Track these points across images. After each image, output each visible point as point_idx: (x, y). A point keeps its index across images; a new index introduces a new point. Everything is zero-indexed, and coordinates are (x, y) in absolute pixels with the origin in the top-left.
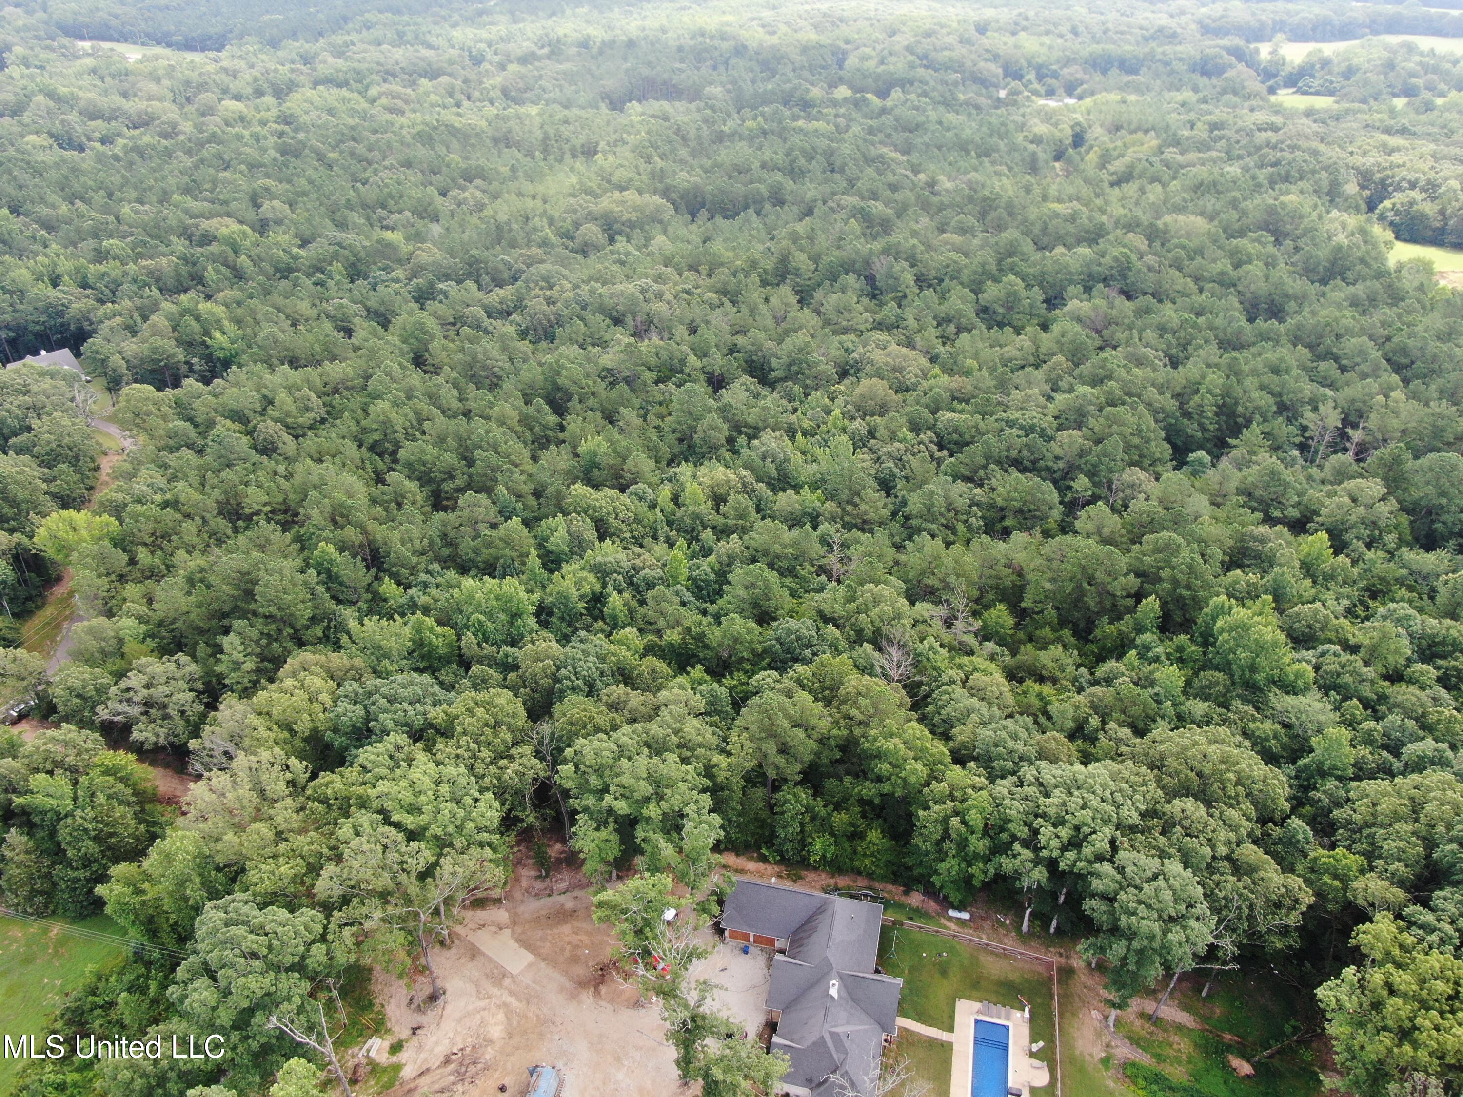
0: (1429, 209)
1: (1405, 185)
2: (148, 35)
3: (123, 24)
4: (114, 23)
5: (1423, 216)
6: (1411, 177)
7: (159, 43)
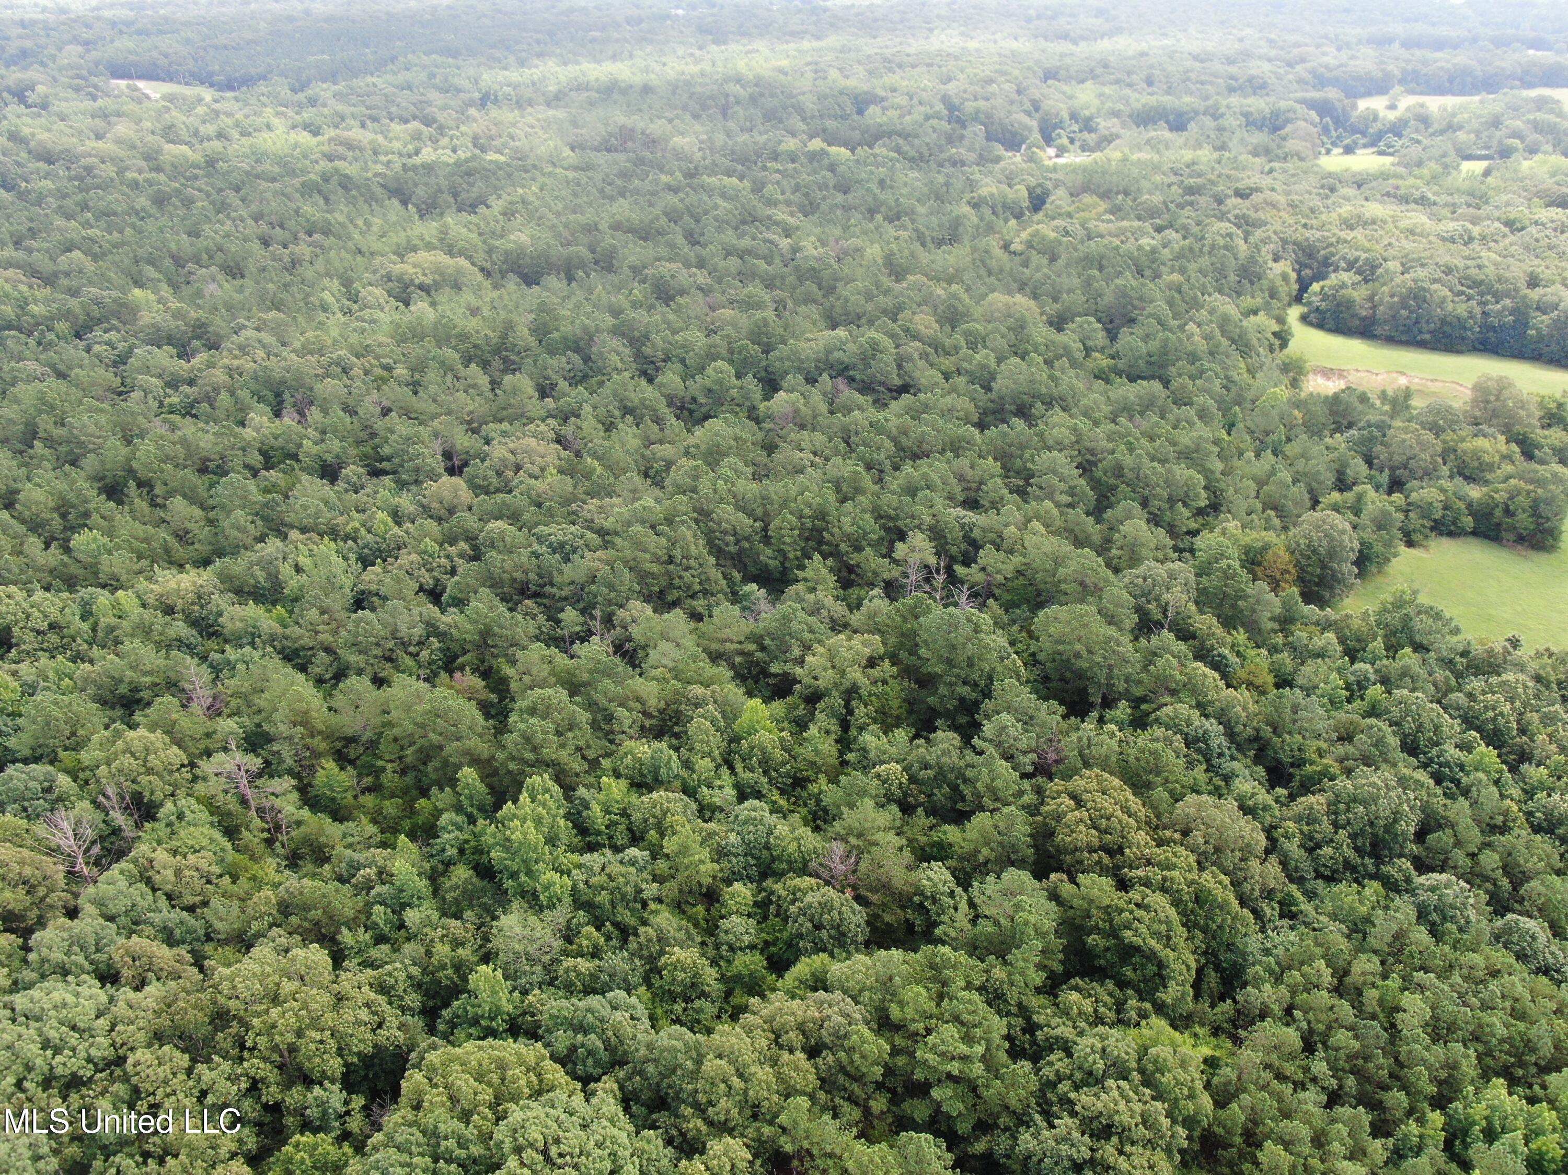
0: (1359, 295)
1: (1343, 264)
2: (192, 75)
3: (170, 64)
4: (163, 62)
5: (1349, 304)
6: (1352, 254)
7: (202, 83)
